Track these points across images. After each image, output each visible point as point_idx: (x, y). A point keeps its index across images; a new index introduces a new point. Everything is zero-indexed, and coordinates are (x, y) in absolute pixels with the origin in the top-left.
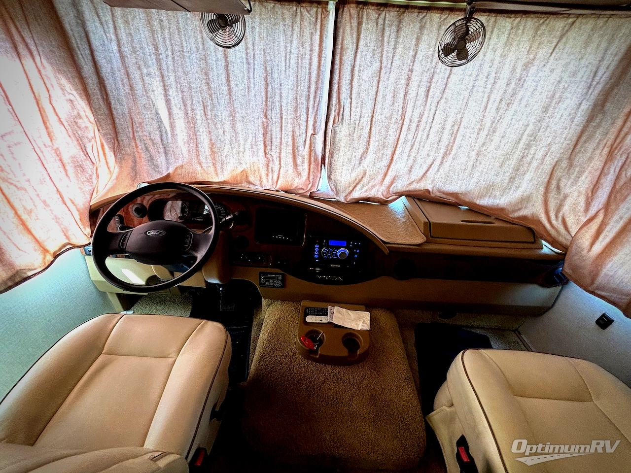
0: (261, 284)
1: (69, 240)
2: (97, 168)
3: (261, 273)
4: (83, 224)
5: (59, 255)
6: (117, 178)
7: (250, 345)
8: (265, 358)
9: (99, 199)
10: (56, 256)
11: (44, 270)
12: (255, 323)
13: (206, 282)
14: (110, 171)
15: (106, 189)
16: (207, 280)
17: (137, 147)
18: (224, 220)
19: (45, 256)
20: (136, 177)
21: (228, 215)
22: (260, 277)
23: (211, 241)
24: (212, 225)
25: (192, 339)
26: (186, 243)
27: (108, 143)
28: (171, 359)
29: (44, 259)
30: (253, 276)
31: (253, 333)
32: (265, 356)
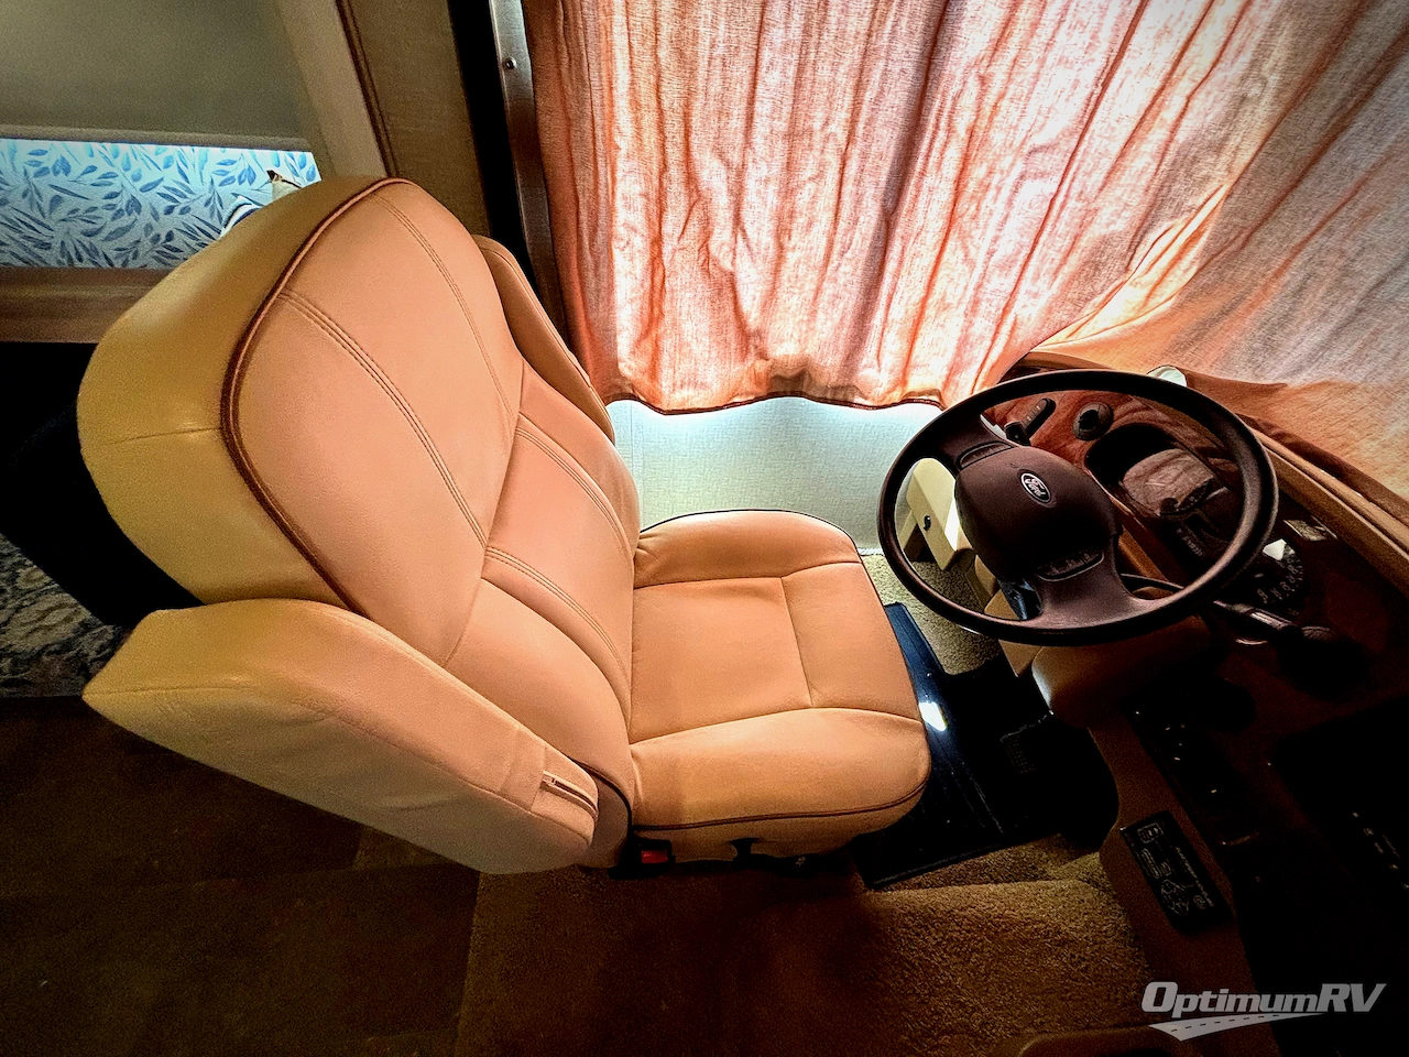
0: (1131, 833)
1: (944, 389)
2: (1123, 284)
3: (1163, 818)
4: (988, 378)
5: (911, 401)
6: (1147, 325)
7: (957, 861)
8: (927, 929)
9: (1065, 349)
10: (906, 400)
11: (874, 408)
12: (1025, 851)
13: (1027, 672)
14: (1145, 305)
15: (1097, 337)
16: (1033, 669)
17: (1278, 274)
18: (1242, 609)
19: (894, 389)
20: (1186, 348)
21: (1271, 609)
22: (1147, 821)
23: (1119, 619)
24: (1186, 585)
25: (864, 717)
26: (1062, 565)
27: (1214, 237)
28: (808, 696)
29: (889, 392)
30: (1135, 796)
31: (992, 858)
32: (933, 925)
